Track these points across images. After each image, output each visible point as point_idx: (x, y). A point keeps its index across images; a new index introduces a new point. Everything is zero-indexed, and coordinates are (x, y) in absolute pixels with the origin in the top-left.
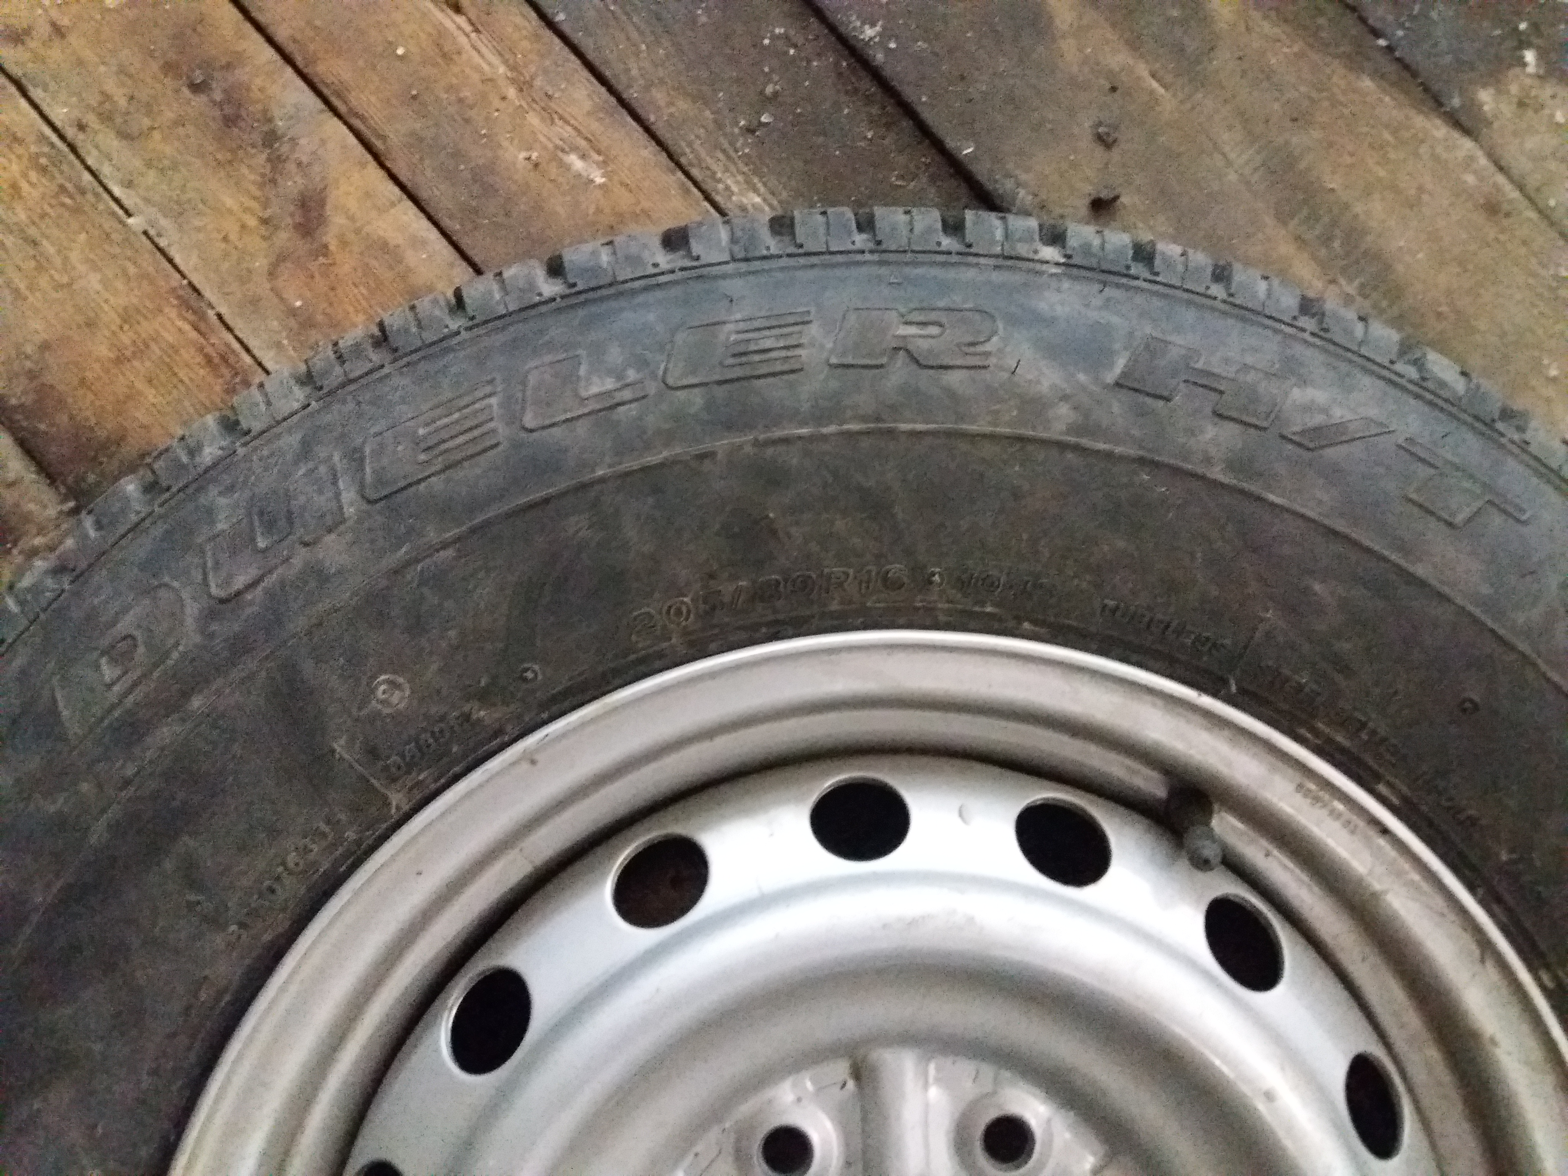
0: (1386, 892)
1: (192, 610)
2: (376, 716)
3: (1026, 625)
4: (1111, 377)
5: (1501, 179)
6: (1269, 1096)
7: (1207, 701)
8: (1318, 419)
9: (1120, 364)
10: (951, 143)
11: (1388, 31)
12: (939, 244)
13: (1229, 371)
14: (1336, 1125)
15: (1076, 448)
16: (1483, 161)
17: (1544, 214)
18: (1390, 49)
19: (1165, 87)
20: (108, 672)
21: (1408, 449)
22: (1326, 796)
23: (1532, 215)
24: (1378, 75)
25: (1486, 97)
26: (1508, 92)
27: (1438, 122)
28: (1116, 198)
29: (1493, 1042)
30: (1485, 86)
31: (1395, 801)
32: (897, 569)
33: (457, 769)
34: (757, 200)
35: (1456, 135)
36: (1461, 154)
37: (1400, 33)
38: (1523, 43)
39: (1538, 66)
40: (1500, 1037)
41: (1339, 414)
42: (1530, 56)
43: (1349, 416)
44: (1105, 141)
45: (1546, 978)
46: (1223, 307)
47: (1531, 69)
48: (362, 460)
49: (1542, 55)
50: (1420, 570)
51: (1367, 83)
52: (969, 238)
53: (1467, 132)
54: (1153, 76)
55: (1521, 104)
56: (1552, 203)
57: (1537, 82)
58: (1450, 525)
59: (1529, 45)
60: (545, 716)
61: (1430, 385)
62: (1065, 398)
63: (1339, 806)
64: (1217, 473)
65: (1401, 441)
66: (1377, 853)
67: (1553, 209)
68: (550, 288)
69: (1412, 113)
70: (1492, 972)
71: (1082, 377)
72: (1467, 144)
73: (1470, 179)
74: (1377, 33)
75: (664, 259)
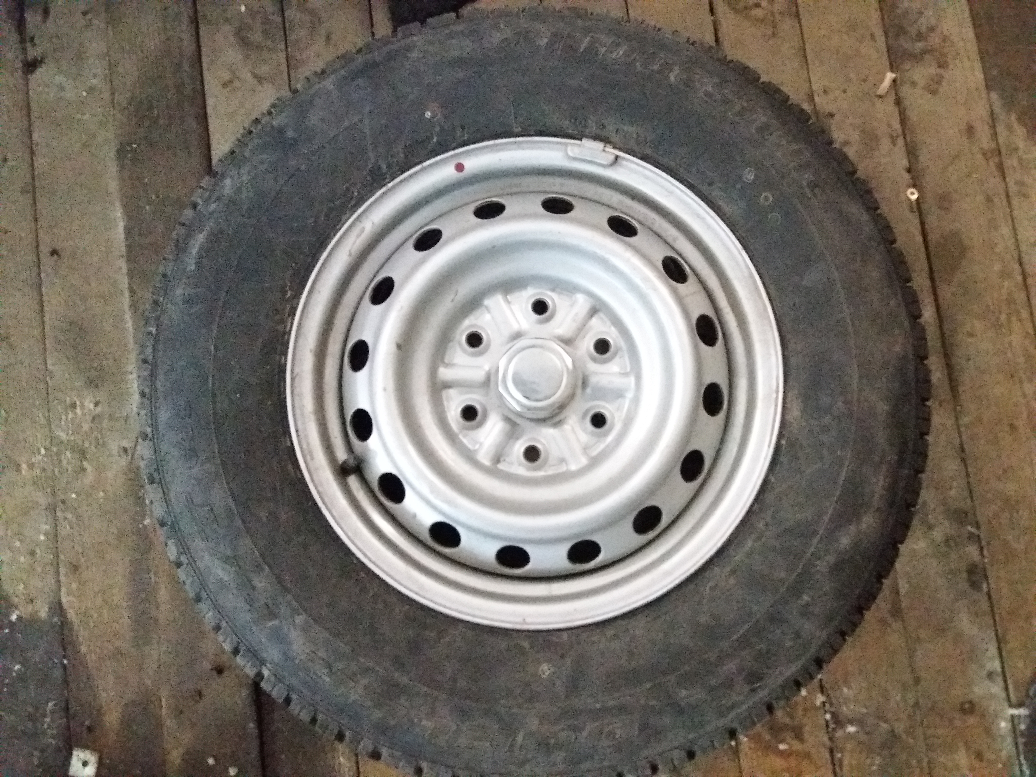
0: (310, 413)
1: (585, 734)
2: (554, 666)
3: (355, 562)
4: (277, 622)
5: (62, 578)
6: (385, 389)
7: (320, 504)
8: (225, 566)
9: (271, 624)
10: (256, 732)
11: (59, 665)
12: (297, 698)
13: (241, 598)
14: (373, 362)
15: (302, 608)
16: (63, 590)
17: (57, 555)
18: (65, 657)
19: (161, 700)
20: (618, 732)
21: (206, 538)
22: (306, 452)
23: (62, 557)
24: (77, 651)
25: (43, 614)
26: (33, 609)
27: (68, 616)
28: (211, 669)
29: (311, 351)
30: (40, 619)
31: (288, 439)
32: (380, 605)
33: (544, 634)
34: (341, 759)
35: (66, 607)
36: (71, 598)
37: (56, 661)
38: (12, 625)
39: (13, 612)
40: (309, 350)
41: (217, 563)
42: (14, 618)
43: (215, 561)
44: (200, 694)
45: (283, 361)
46: (226, 618)
47: (17, 612)
48: (510, 747)
49: (8, 615)
50: (231, 502)
51: (83, 649)
52: (286, 693)
53: (60, 604)
54: (162, 707)
55: (32, 601)
56: (52, 556)
57: (19, 606)
58: (212, 510)
59: (10, 622)
60: (511, 632)
61: (181, 550)
62: (294, 625)
63: (305, 446)
64: (267, 570)
65: (206, 542)
66: (304, 423)
67: (53, 554)
68: (424, 765)
69: (76, 627)
70: (297, 370)
71: (285, 628)
72: (64, 600)
73: (74, 585)
74: (64, 666)
75: (384, 752)
